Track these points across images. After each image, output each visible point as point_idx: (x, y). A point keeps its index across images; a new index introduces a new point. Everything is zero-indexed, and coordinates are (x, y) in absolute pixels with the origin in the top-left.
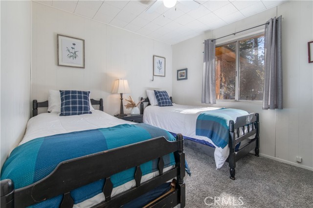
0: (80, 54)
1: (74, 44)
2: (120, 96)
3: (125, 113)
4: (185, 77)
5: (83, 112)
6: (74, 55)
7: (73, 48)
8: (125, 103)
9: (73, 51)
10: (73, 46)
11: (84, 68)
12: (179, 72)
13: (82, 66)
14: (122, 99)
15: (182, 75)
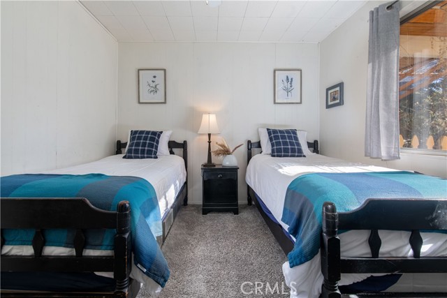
0: (161, 87)
1: (155, 77)
2: (207, 137)
3: (213, 162)
4: (338, 101)
5: (146, 155)
6: (155, 90)
7: (153, 82)
8: (215, 148)
9: (153, 85)
10: (154, 79)
11: (165, 103)
12: (330, 92)
13: (163, 101)
14: (209, 142)
15: (335, 96)
